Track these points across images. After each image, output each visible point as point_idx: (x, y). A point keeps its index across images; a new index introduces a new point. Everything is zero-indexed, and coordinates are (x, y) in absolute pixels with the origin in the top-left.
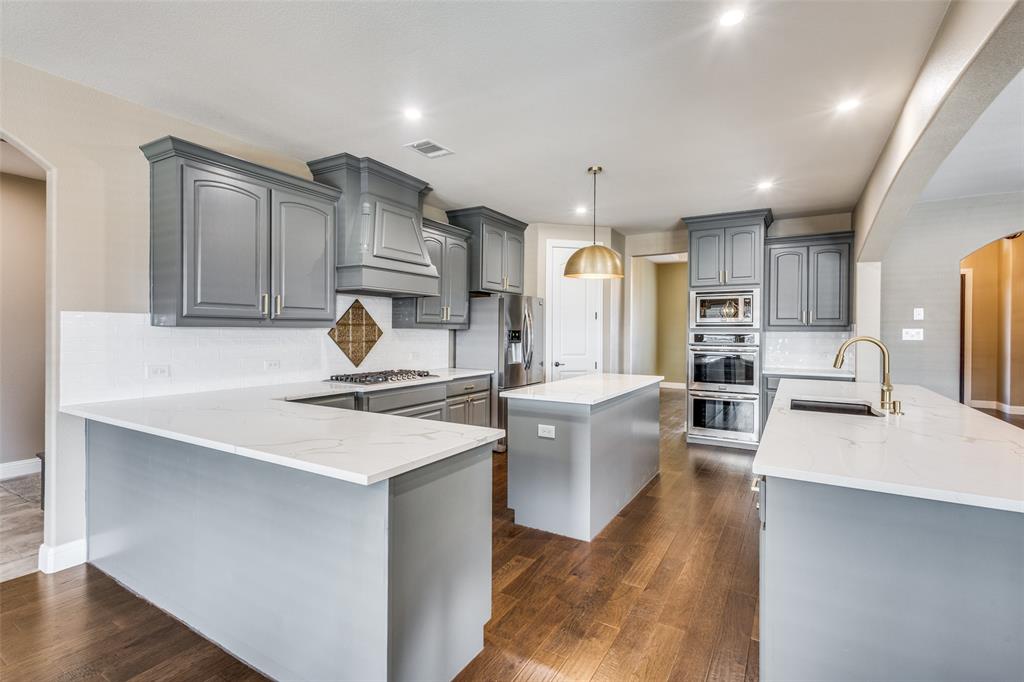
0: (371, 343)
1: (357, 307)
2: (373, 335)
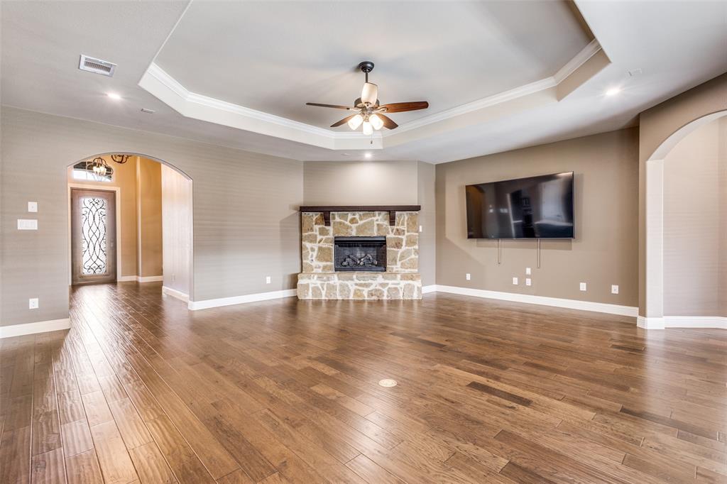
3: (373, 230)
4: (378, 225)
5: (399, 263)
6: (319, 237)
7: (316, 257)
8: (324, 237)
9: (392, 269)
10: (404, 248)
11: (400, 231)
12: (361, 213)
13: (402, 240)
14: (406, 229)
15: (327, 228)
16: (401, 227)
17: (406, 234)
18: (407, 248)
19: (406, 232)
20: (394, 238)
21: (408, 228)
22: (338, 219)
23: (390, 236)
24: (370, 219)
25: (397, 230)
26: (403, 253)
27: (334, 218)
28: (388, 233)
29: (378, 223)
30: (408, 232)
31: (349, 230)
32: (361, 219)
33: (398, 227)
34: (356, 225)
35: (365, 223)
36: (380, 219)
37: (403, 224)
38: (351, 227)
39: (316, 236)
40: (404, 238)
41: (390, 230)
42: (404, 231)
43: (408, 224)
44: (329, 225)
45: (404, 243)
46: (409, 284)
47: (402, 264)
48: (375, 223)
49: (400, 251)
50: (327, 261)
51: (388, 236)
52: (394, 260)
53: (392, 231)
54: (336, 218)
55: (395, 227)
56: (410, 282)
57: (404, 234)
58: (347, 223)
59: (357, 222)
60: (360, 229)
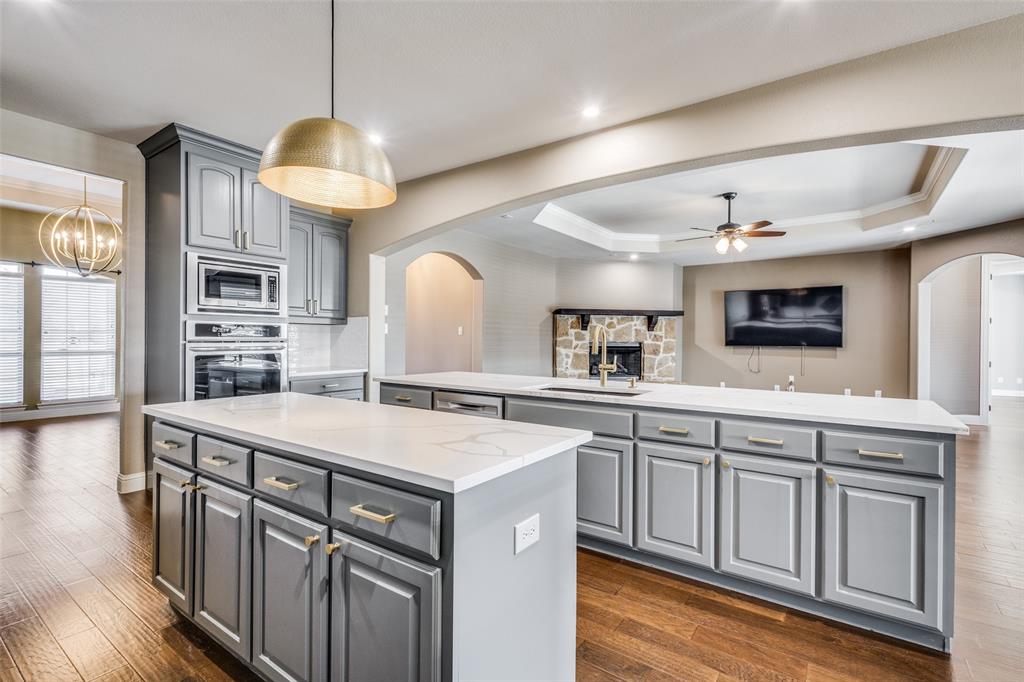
3: (630, 336)
4: (635, 330)
5: (656, 371)
6: (575, 343)
7: (572, 365)
8: (580, 343)
10: (662, 355)
11: (658, 337)
12: (619, 316)
13: (659, 346)
15: (584, 332)
16: (658, 333)
17: (664, 340)
18: (665, 355)
19: (664, 338)
20: (652, 344)
21: (666, 334)
22: (595, 323)
23: (648, 342)
24: (628, 324)
25: (655, 336)
26: (660, 360)
27: (590, 323)
28: (646, 339)
29: (636, 328)
30: (666, 338)
32: (619, 323)
33: (656, 333)
34: (613, 330)
35: (623, 328)
36: (639, 323)
37: (661, 330)
38: (608, 332)
39: (571, 341)
40: (661, 344)
41: (648, 336)
42: (661, 337)
43: (664, 329)
44: (586, 330)
45: (662, 350)
47: (659, 371)
48: (633, 328)
49: (658, 358)
50: (581, 368)
51: (645, 342)
52: (652, 368)
53: (650, 337)
55: (653, 333)
57: (662, 340)
58: (605, 327)
59: (614, 327)
60: (618, 334)
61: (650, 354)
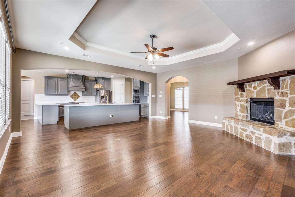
0: (78, 98)
1: (75, 93)
2: (78, 97)
3: (265, 93)
4: (268, 89)
5: (284, 121)
6: (241, 99)
7: (240, 110)
8: (242, 99)
9: (278, 124)
10: (287, 108)
11: (284, 94)
12: (258, 82)
13: (285, 101)
14: (289, 92)
15: (243, 93)
16: (285, 90)
17: (289, 96)
18: (290, 108)
19: (289, 94)
20: (280, 99)
21: (290, 90)
22: (248, 88)
23: (277, 98)
24: (263, 86)
25: (282, 93)
26: (286, 113)
27: (246, 88)
28: (275, 96)
29: (268, 88)
30: (291, 94)
31: (253, 94)
32: (258, 86)
33: (283, 91)
34: (256, 90)
35: (261, 88)
37: (286, 88)
38: (254, 92)
39: (239, 98)
40: (287, 99)
41: (276, 93)
42: (287, 93)
43: (290, 87)
44: (245, 92)
45: (287, 104)
46: (268, 138)
47: (286, 122)
48: (266, 88)
49: (285, 111)
50: (243, 112)
51: (275, 98)
52: (280, 118)
53: (278, 93)
54: (247, 86)
55: (280, 91)
56: (269, 136)
57: (287, 96)
58: (252, 89)
59: (256, 89)
60: (258, 93)
61: (278, 107)
